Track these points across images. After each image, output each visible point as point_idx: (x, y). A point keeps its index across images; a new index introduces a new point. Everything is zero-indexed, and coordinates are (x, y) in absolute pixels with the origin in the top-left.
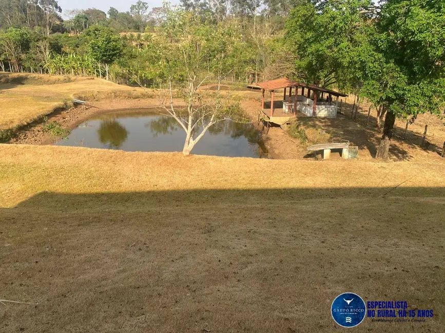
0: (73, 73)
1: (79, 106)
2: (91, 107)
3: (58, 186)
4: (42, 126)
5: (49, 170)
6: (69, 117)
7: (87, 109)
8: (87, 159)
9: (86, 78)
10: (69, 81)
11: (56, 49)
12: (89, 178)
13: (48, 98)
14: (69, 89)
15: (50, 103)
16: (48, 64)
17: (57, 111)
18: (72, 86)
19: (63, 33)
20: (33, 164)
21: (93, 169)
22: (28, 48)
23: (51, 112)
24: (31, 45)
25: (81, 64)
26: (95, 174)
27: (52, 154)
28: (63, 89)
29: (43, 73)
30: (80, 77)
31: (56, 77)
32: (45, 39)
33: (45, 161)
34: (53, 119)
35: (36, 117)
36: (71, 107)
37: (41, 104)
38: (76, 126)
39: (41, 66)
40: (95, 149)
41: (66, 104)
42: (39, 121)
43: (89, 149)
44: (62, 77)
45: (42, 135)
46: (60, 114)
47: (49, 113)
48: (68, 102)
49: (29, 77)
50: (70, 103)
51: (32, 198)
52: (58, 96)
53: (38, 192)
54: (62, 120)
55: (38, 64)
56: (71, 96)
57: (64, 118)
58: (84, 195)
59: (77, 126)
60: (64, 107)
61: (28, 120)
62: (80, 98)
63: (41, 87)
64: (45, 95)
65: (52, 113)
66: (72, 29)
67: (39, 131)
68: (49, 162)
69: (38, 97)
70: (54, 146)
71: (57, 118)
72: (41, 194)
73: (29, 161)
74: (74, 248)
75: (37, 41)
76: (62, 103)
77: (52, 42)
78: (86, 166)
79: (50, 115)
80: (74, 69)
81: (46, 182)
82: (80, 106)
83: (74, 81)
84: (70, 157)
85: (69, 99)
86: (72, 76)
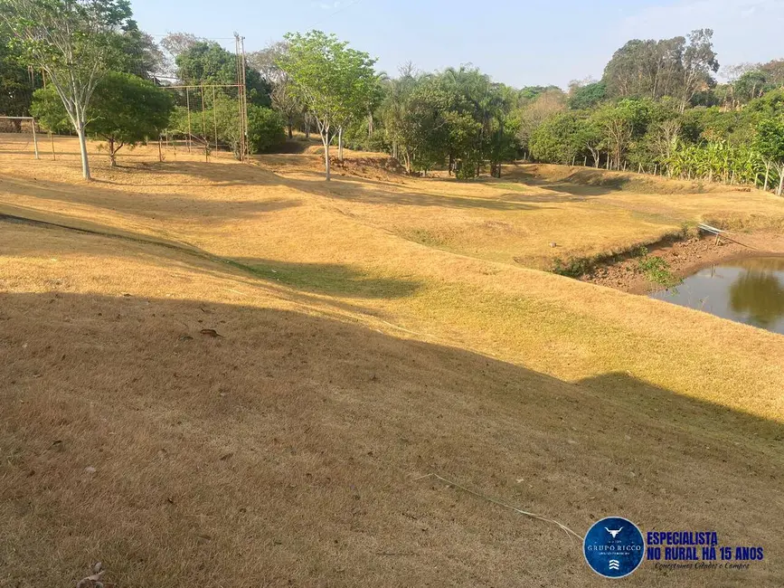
0: (710, 176)
1: (707, 238)
2: (732, 242)
3: (648, 369)
4: (635, 262)
5: (639, 338)
6: (685, 255)
7: (722, 244)
8: (710, 335)
9: (733, 188)
10: (701, 190)
11: (691, 134)
12: (707, 372)
13: (657, 217)
14: (697, 206)
15: (657, 226)
16: (669, 159)
17: (667, 241)
18: (706, 200)
19: (710, 106)
20: (613, 321)
21: (717, 357)
22: (643, 131)
23: (656, 240)
24: (649, 127)
25: (730, 162)
26: (720, 368)
27: (649, 312)
28: (687, 203)
29: (658, 174)
30: (721, 186)
31: (679, 182)
32: (677, 116)
33: (635, 322)
34: (657, 253)
35: (629, 245)
36: (693, 236)
37: (641, 225)
38: (693, 271)
39: (657, 163)
40: (730, 321)
41: (685, 231)
42: (633, 252)
43: (718, 318)
44: (688, 183)
45: (631, 277)
46: (671, 246)
47: (652, 242)
48: (690, 228)
49: (632, 179)
50: (692, 230)
51: (601, 377)
52: (674, 216)
53: (614, 370)
54: (671, 258)
55: (653, 158)
56: (699, 218)
57: (675, 255)
58: (692, 400)
59: (695, 273)
60: (681, 235)
61: (617, 248)
62: (714, 223)
63: (648, 197)
64: (653, 211)
65: (657, 243)
66: (729, 99)
67: (628, 270)
68: (641, 324)
69: (640, 214)
70: (653, 300)
71: (664, 253)
72: (616, 375)
73: (608, 316)
74: (679, 492)
75: (662, 120)
76: (679, 228)
77: (686, 122)
78: (705, 349)
79: (652, 246)
80: (714, 169)
81: (629, 357)
82: (711, 237)
83: (710, 190)
84: (678, 325)
85: (693, 223)
86: (707, 182)
